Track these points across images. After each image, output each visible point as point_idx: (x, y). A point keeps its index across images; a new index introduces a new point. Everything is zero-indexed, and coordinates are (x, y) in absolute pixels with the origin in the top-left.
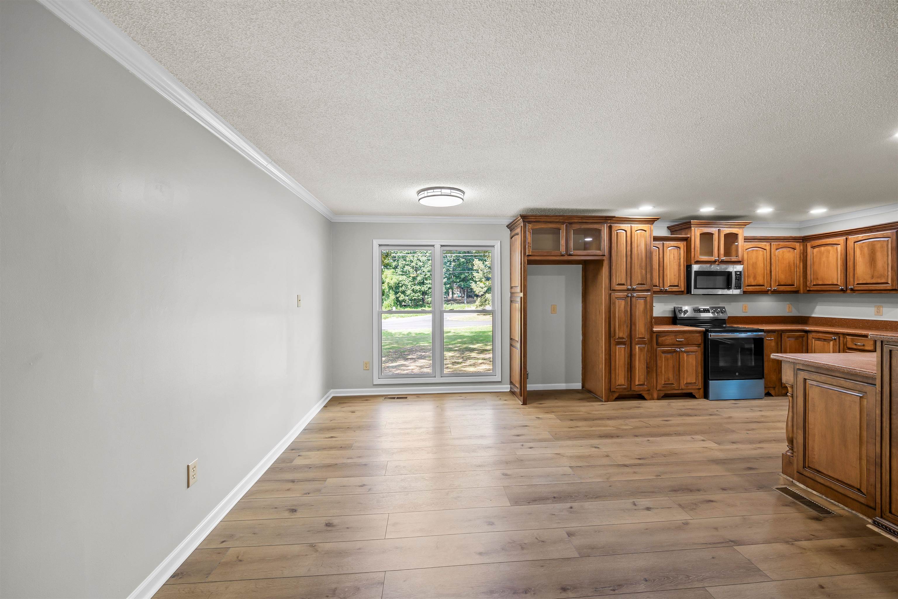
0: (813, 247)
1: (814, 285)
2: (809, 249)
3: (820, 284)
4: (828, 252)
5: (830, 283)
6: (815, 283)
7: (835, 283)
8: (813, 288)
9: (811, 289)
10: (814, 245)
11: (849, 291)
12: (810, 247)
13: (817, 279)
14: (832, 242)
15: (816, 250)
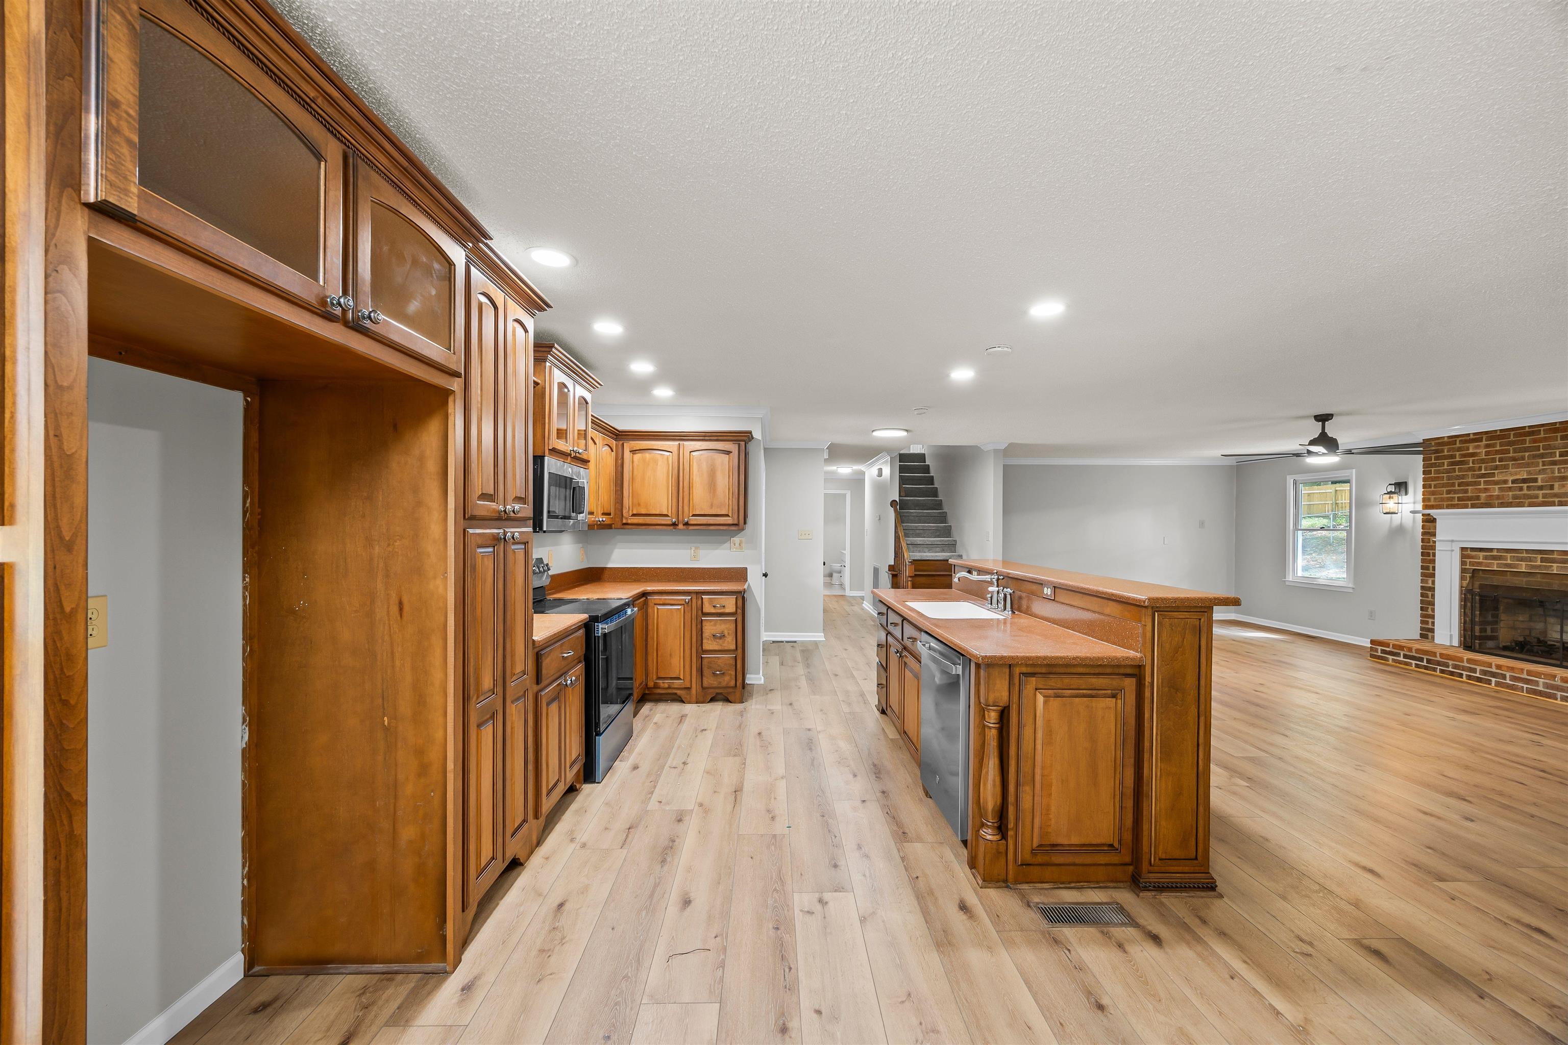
0: (633, 452)
1: (634, 515)
2: (627, 454)
3: (643, 513)
4: (655, 462)
5: (657, 513)
6: (635, 513)
7: (665, 513)
8: (632, 520)
9: (629, 522)
10: (635, 449)
11: (681, 526)
12: (628, 451)
13: (639, 505)
14: (661, 447)
15: (637, 457)
